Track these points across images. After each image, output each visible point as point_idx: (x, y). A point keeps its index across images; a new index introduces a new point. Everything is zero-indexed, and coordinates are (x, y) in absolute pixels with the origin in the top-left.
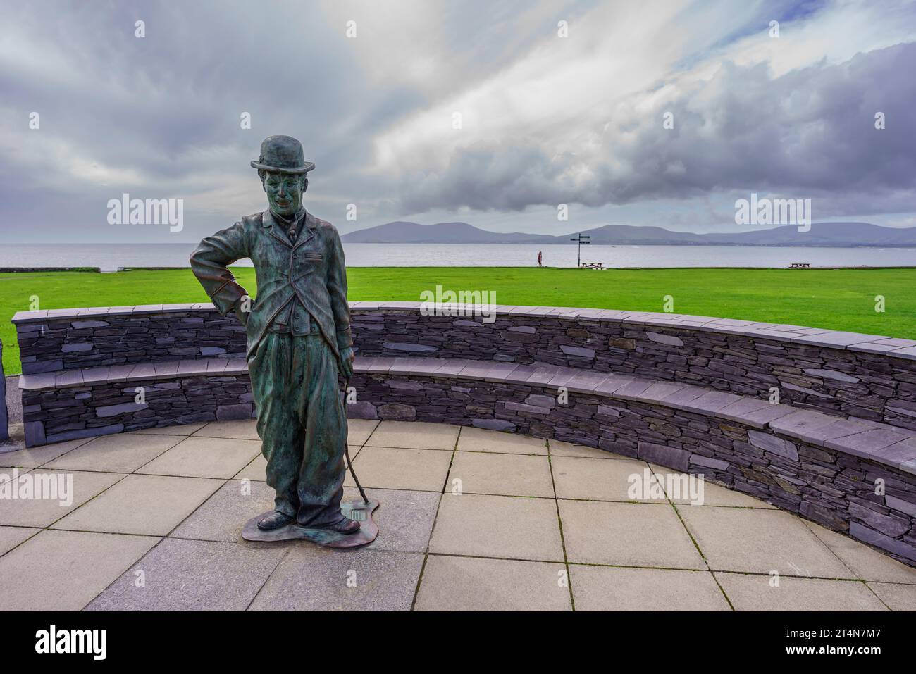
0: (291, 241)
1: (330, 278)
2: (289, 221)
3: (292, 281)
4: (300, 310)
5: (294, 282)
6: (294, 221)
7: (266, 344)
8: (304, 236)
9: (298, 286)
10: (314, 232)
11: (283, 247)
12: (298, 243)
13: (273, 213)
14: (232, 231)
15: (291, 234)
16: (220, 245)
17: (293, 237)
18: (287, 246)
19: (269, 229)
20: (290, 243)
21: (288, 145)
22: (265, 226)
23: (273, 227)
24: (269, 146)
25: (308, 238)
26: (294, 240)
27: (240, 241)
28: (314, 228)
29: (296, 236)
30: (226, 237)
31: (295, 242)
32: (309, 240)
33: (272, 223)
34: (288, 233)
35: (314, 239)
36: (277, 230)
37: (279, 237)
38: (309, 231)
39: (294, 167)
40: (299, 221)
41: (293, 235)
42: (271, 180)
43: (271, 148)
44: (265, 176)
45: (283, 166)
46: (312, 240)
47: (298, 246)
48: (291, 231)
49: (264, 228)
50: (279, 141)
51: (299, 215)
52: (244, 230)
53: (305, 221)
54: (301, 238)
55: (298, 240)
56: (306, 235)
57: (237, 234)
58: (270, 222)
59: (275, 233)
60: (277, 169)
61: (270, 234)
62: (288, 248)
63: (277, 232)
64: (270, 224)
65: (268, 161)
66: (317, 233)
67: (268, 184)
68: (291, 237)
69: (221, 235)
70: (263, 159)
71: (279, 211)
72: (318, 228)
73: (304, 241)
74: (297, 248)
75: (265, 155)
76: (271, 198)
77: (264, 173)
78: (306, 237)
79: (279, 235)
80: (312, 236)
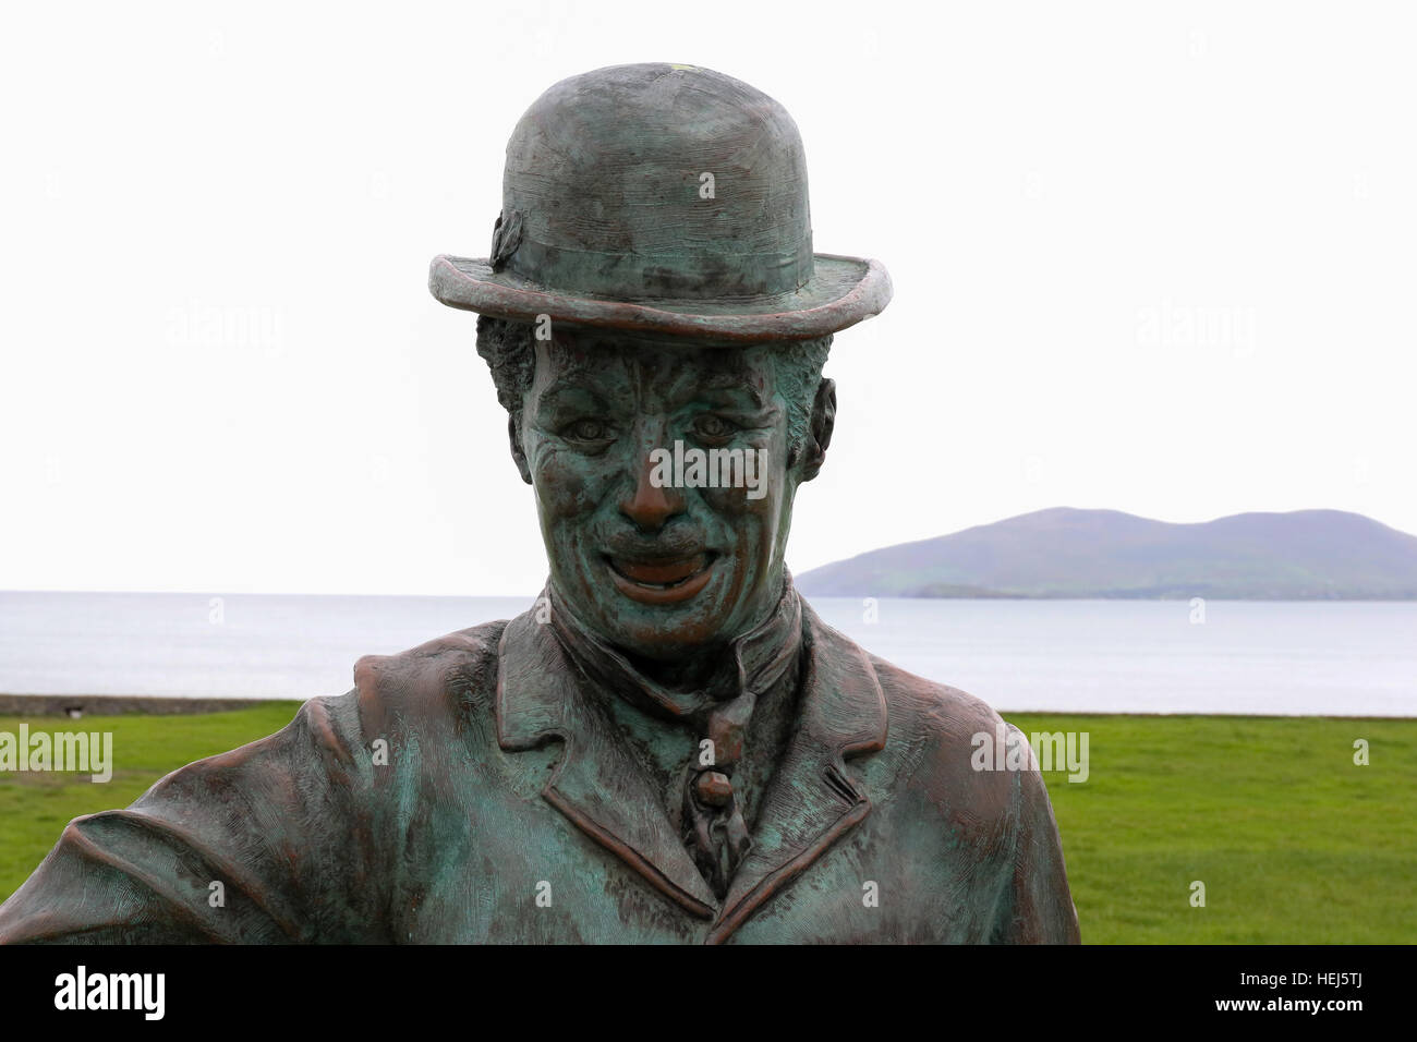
8: (797, 821)
10: (872, 783)
11: (641, 908)
12: (755, 874)
13: (575, 643)
14: (279, 768)
15: (705, 804)
16: (181, 875)
17: (722, 829)
18: (672, 901)
19: (547, 763)
20: (696, 875)
21: (703, 128)
22: (513, 739)
23: (570, 748)
24: (565, 139)
25: (831, 834)
26: (724, 849)
27: (325, 850)
28: (874, 750)
29: (738, 819)
30: (236, 817)
31: (735, 870)
32: (833, 844)
33: (566, 715)
34: (685, 797)
35: (874, 835)
36: (601, 773)
37: (618, 834)
38: (831, 777)
39: (744, 293)
40: (760, 699)
41: (719, 806)
42: (566, 397)
43: (575, 154)
44: (524, 365)
45: (667, 286)
46: (857, 844)
47: (750, 904)
48: (704, 781)
49: (506, 749)
50: (643, 98)
51: (764, 650)
52: (354, 765)
53: (807, 694)
54: (778, 836)
55: (759, 846)
56: (814, 810)
57: (303, 796)
58: (547, 702)
59: (586, 797)
60: (617, 312)
61: (552, 805)
62: (676, 911)
63: (602, 792)
64: (546, 718)
65: (551, 255)
66: (891, 788)
67: (549, 431)
68: (703, 827)
69: (198, 799)
70: (520, 240)
71: (618, 627)
72: (896, 743)
73: (801, 862)
74: (749, 916)
75: (534, 208)
76: (568, 531)
77: (522, 345)
78: (809, 823)
79: (617, 818)
80: (854, 817)
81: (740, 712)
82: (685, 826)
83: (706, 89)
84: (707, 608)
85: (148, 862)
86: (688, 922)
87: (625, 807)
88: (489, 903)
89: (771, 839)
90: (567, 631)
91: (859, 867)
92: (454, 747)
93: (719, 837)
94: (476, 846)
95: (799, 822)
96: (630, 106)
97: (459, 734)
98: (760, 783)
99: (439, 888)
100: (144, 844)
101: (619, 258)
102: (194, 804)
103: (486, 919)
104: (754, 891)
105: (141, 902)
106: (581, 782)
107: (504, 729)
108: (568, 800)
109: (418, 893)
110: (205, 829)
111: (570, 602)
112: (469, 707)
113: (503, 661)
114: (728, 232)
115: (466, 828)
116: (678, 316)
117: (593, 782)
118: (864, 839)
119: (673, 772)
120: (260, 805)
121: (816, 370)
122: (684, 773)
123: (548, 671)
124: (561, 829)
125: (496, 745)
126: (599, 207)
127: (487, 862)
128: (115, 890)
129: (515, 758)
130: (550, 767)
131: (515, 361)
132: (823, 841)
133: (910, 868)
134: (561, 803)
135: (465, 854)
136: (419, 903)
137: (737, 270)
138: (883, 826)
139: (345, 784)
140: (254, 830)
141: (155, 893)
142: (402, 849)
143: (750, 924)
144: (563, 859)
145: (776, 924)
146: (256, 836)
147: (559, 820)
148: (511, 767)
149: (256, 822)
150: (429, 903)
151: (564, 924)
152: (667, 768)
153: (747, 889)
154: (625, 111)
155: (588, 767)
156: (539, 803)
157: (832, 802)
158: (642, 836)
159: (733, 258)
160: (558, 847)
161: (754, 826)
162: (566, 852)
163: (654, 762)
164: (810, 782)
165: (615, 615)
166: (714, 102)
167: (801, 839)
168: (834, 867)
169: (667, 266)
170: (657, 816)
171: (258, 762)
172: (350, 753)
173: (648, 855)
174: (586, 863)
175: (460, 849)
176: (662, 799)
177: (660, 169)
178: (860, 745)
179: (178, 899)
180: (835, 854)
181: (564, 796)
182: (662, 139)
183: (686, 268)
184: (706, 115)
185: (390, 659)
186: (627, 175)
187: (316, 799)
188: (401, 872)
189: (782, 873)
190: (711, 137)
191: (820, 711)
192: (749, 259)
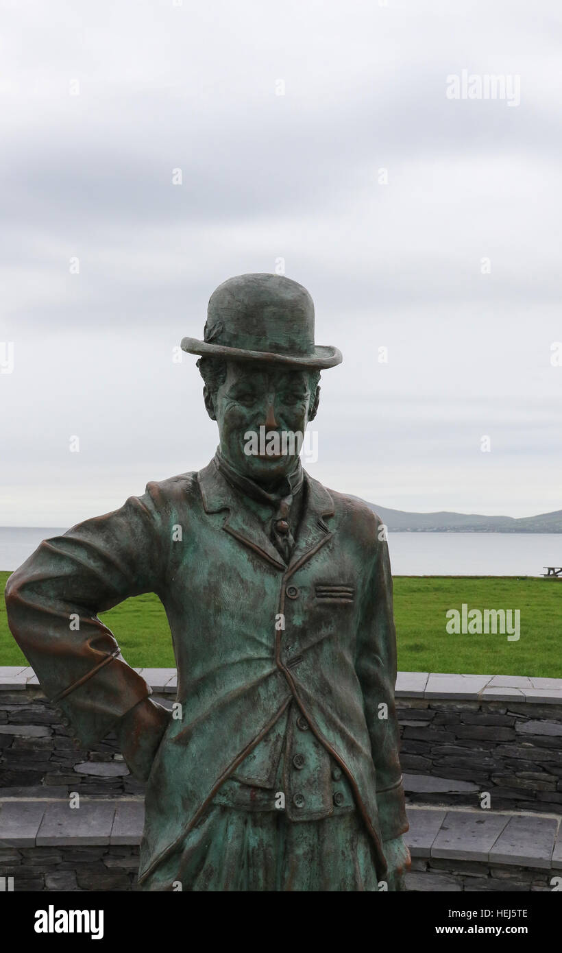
0: (281, 552)
1: (365, 648)
2: (273, 497)
3: (284, 660)
4: (305, 745)
5: (290, 663)
6: (284, 496)
7: (207, 841)
8: (310, 538)
9: (299, 675)
10: (332, 526)
11: (260, 567)
12: (298, 556)
13: (230, 475)
14: (122, 520)
15: (279, 532)
16: (89, 558)
17: (286, 540)
18: (271, 564)
19: (222, 518)
20: (279, 556)
21: (288, 295)
22: (211, 509)
23: (232, 513)
24: (241, 297)
25: (321, 543)
26: (287, 548)
27: (143, 549)
28: (331, 516)
29: (291, 537)
30: (108, 537)
31: (291, 554)
32: (321, 547)
33: (229, 501)
34: (272, 529)
35: (334, 544)
36: (244, 520)
37: (251, 541)
38: (319, 524)
39: (302, 353)
40: (294, 496)
41: (283, 533)
42: (241, 386)
43: (246, 302)
44: (221, 376)
45: (277, 348)
46: (329, 547)
47: (298, 565)
48: (279, 524)
49: (208, 513)
50: (268, 284)
51: (295, 480)
52: (154, 518)
53: (309, 496)
54: (305, 543)
55: (298, 546)
56: (315, 535)
57: (134, 530)
58: (222, 497)
59: (240, 529)
60: (267, 356)
61: (227, 531)
62: (272, 568)
63: (245, 527)
64: (222, 502)
65: (235, 337)
66: (337, 529)
67: (231, 398)
68: (280, 540)
69: (92, 532)
70: (222, 332)
71: (253, 468)
72: (338, 514)
73: (313, 552)
74: (297, 570)
75: (228, 321)
76: (237, 434)
77: (221, 369)
78: (314, 539)
79: (251, 536)
80: (328, 537)
81: (288, 501)
82: (273, 539)
83: (287, 284)
84: (285, 462)
85: (76, 554)
86: (277, 572)
87: (254, 533)
88: (207, 565)
89: (302, 544)
90: (228, 472)
91: (330, 555)
92: (190, 512)
93: (284, 543)
94: (201, 546)
95: (310, 539)
96: (264, 287)
97: (191, 508)
98: (294, 526)
99: (185, 562)
100: (74, 547)
101: (261, 339)
102: (91, 534)
103: (206, 571)
104: (298, 561)
105: (75, 568)
106: (237, 524)
107: (207, 506)
108: (233, 530)
109: (177, 564)
110: (98, 542)
111: (230, 462)
112: (193, 498)
113: (201, 484)
114: (297, 331)
115: (196, 540)
116: (287, 358)
117: (241, 523)
118: (331, 546)
119: (266, 522)
120: (118, 533)
121: (317, 383)
122: (270, 521)
123: (221, 486)
124: (231, 540)
125: (203, 511)
126: (255, 321)
127: (205, 551)
128: (63, 563)
129: (211, 516)
130: (224, 519)
131: (218, 374)
132: (319, 545)
133: (346, 556)
134: (229, 530)
135: (196, 550)
136: (177, 567)
137: (299, 345)
138: (337, 542)
139: (151, 525)
140: (116, 542)
141: (80, 564)
142: (171, 548)
143: (297, 573)
144: (233, 550)
145: (305, 573)
146: (117, 544)
147: (230, 537)
148: (210, 519)
149: (117, 540)
150: (181, 567)
151: (235, 572)
152: (264, 520)
153: (297, 560)
154: (263, 288)
155: (239, 519)
156: (222, 531)
157: (320, 532)
158: (260, 542)
159: (298, 341)
160: (230, 546)
161: (296, 539)
162: (233, 548)
163: (259, 518)
164: (313, 526)
165: (252, 464)
166: (291, 287)
167: (312, 544)
168: (322, 554)
169: (277, 342)
170: (264, 536)
171: (115, 519)
172: (152, 514)
173: (263, 548)
174: (240, 551)
175: (194, 547)
176: (263, 530)
177: (275, 308)
178: (327, 514)
179: (90, 566)
180: (322, 549)
181: (231, 528)
182: (276, 298)
183: (283, 343)
184: (289, 291)
185: (160, 483)
186: (265, 310)
187: (139, 530)
188: (171, 556)
189: (307, 555)
190: (292, 298)
191: (313, 501)
192: (303, 341)
